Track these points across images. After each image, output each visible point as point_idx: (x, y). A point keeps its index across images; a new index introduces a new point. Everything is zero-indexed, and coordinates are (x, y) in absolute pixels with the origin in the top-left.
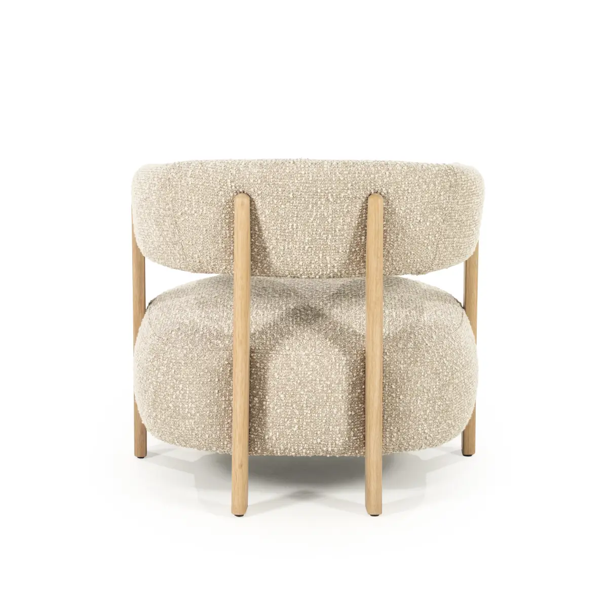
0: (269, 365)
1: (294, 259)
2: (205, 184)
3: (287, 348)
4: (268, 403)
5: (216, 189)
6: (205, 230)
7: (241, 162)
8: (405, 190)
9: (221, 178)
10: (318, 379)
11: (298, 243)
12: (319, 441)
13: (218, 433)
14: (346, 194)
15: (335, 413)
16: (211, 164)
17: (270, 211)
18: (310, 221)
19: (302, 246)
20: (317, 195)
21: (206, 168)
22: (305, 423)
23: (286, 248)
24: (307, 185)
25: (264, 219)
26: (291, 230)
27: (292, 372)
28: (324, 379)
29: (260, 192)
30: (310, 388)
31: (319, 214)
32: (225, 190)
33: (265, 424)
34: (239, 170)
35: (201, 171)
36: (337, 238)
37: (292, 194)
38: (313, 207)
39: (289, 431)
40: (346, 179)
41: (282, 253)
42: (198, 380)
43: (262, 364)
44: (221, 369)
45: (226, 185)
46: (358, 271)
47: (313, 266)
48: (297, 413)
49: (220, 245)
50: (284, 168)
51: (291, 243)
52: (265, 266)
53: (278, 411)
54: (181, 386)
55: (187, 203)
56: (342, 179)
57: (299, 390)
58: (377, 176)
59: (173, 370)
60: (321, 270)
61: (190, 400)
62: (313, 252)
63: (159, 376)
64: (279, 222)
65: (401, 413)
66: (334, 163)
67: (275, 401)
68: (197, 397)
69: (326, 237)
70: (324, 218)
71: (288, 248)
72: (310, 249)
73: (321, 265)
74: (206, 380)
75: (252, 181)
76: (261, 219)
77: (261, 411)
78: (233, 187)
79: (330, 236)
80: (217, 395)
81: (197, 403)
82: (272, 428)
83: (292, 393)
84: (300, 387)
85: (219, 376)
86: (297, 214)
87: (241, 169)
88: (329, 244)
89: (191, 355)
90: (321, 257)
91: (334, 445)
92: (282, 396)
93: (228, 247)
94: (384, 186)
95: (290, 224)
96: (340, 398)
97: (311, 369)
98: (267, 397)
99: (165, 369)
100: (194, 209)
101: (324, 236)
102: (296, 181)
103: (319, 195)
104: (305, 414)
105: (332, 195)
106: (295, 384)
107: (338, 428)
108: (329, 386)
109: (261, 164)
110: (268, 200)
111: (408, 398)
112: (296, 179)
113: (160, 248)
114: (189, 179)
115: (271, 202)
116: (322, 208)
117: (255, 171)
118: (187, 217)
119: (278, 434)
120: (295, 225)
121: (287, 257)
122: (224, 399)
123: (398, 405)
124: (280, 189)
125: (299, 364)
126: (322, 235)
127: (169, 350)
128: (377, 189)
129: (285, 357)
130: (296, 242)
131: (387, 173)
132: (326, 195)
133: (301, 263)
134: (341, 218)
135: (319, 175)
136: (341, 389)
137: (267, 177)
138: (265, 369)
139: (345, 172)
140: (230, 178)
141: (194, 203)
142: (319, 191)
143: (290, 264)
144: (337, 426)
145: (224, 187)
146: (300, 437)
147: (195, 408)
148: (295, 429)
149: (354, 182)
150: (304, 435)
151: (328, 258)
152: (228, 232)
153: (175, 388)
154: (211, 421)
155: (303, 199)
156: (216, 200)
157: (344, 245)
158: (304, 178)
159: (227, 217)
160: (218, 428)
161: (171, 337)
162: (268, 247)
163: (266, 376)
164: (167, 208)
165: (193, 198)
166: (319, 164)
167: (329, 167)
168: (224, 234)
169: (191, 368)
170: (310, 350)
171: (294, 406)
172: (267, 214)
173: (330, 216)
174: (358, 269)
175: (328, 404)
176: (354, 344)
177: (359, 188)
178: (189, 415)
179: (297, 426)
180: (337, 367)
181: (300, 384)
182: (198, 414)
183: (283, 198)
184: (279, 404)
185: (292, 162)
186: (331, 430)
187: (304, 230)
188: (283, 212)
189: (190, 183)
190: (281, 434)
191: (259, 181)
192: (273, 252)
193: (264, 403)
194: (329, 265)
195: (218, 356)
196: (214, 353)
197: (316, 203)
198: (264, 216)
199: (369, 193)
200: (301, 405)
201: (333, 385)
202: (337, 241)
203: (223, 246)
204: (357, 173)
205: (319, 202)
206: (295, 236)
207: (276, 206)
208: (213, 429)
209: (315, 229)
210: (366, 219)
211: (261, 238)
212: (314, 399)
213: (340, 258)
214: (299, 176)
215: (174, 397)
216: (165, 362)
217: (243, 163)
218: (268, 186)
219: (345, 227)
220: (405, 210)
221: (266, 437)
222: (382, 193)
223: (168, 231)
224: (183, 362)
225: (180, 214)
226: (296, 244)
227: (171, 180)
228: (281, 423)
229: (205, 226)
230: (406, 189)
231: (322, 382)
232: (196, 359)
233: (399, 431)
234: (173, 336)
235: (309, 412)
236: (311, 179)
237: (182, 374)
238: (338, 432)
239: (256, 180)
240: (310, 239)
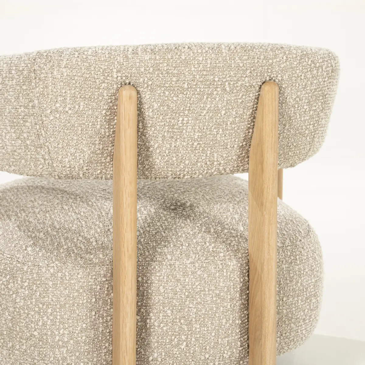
0: (153, 278)
1: (180, 158)
2: (85, 75)
3: (169, 257)
4: (152, 321)
5: (97, 81)
6: (80, 129)
7: (126, 48)
8: (298, 76)
9: (106, 67)
10: (207, 290)
11: (186, 140)
12: (207, 356)
13: (95, 360)
14: (243, 83)
15: (224, 324)
16: (90, 50)
17: (159, 105)
18: (202, 114)
19: (191, 143)
20: (213, 84)
21: (84, 57)
22: (193, 339)
23: (173, 146)
24: (205, 73)
25: (151, 114)
26: (181, 125)
27: (179, 284)
28: (213, 288)
29: (150, 83)
30: (199, 300)
31: (213, 106)
32: (108, 81)
33: (148, 344)
34: (127, 57)
35: (79, 60)
36: (227, 132)
37: (186, 83)
38: (207, 98)
39: (176, 350)
40: (245, 65)
41: (167, 152)
42: (71, 302)
43: (145, 278)
44: (99, 287)
45: (110, 75)
46: (242, 167)
47: (199, 164)
48: (186, 329)
49: (97, 147)
50: (179, 54)
51: (178, 140)
52: (147, 167)
53: (165, 328)
54: (50, 311)
55: (59, 99)
56: (241, 65)
57: (188, 303)
58: (274, 61)
59: (38, 294)
60: (206, 169)
61: (62, 326)
62: (201, 149)
63: (17, 301)
64: (168, 117)
65: (284, 316)
66: (232, 47)
67: (161, 318)
68: (70, 321)
69: (217, 132)
70: (217, 111)
71: (175, 146)
72: (199, 146)
73: (208, 163)
74: (81, 302)
75: (142, 70)
76: (147, 114)
77: (144, 331)
78: (119, 78)
79: (221, 130)
80: (94, 317)
81: (71, 329)
82: (157, 348)
83: (180, 308)
84: (188, 299)
85: (96, 295)
86: (189, 107)
87: (130, 56)
88: (219, 139)
89: (60, 274)
90: (208, 155)
91: (221, 359)
92: (169, 312)
93: (106, 148)
94: (280, 72)
95: (181, 119)
96: (229, 307)
97: (199, 279)
98: (151, 314)
99: (27, 292)
100: (68, 106)
101: (215, 130)
102: (193, 69)
103: (215, 84)
104: (194, 329)
105: (229, 84)
106: (183, 297)
107: (227, 339)
108: (218, 295)
109: (153, 50)
110: (159, 92)
111: (291, 299)
112: (192, 66)
113: (16, 154)
114: (64, 70)
115: (162, 94)
116: (217, 99)
117: (147, 57)
118: (58, 116)
119: (163, 354)
120: (186, 119)
121: (173, 157)
122: (101, 321)
123: (281, 308)
124: (174, 79)
125: (185, 274)
126: (212, 129)
127: (29, 270)
128: (272, 76)
129: (169, 267)
130: (184, 138)
131: (285, 58)
132: (223, 84)
133: (187, 162)
134: (235, 110)
135: (217, 62)
136: (229, 297)
137: (161, 65)
138: (148, 283)
139: (244, 57)
140: (116, 67)
141: (68, 98)
142: (216, 79)
143: (175, 164)
144: (225, 338)
145: (108, 78)
146: (187, 355)
147: (68, 334)
148: (183, 347)
149: (252, 69)
150: (192, 352)
151: (215, 155)
152: (107, 130)
153: (42, 314)
154: (88, 347)
155: (198, 90)
156: (96, 93)
157: (233, 139)
158: (201, 65)
159: (108, 113)
160: (95, 355)
161: (28, 254)
162: (151, 146)
163: (150, 291)
164: (31, 105)
165: (69, 92)
166: (217, 49)
167: (227, 52)
168: (103, 133)
169: (62, 289)
170: (194, 258)
171: (182, 321)
172: (155, 107)
173: (224, 108)
174: (242, 166)
175: (217, 315)
176: (236, 246)
177: (257, 75)
178: (60, 343)
179: (185, 343)
180: (225, 274)
181: (188, 296)
182: (72, 342)
183: (176, 89)
184: (165, 320)
185: (187, 47)
186: (219, 343)
187: (195, 125)
188: (174, 105)
189: (65, 74)
190: (168, 354)
191: (151, 69)
192: (158, 151)
193: (148, 321)
194: (215, 163)
195: (94, 273)
196: (88, 270)
197: (212, 94)
198: (151, 110)
199: (264, 80)
200: (190, 320)
201: (222, 294)
202: (227, 135)
203: (101, 146)
204: (256, 58)
205: (215, 93)
206: (184, 131)
207: (166, 99)
208: (89, 356)
209: (207, 124)
210: (256, 110)
211: (145, 136)
212: (203, 312)
213: (227, 154)
214: (196, 62)
215: (40, 324)
216: (26, 284)
217: (130, 50)
218: (160, 75)
219: (237, 119)
220: (295, 99)
221: (151, 358)
222: (277, 81)
223: (29, 133)
224: (51, 283)
225: (49, 111)
226: (184, 141)
227: (38, 72)
228: (167, 341)
229: (80, 125)
230: (300, 75)
231: (211, 292)
232: (68, 278)
233: (282, 335)
234: (30, 253)
235: (198, 326)
236: (209, 66)
237: (50, 297)
238: (226, 344)
239: (148, 69)
240: (200, 134)
